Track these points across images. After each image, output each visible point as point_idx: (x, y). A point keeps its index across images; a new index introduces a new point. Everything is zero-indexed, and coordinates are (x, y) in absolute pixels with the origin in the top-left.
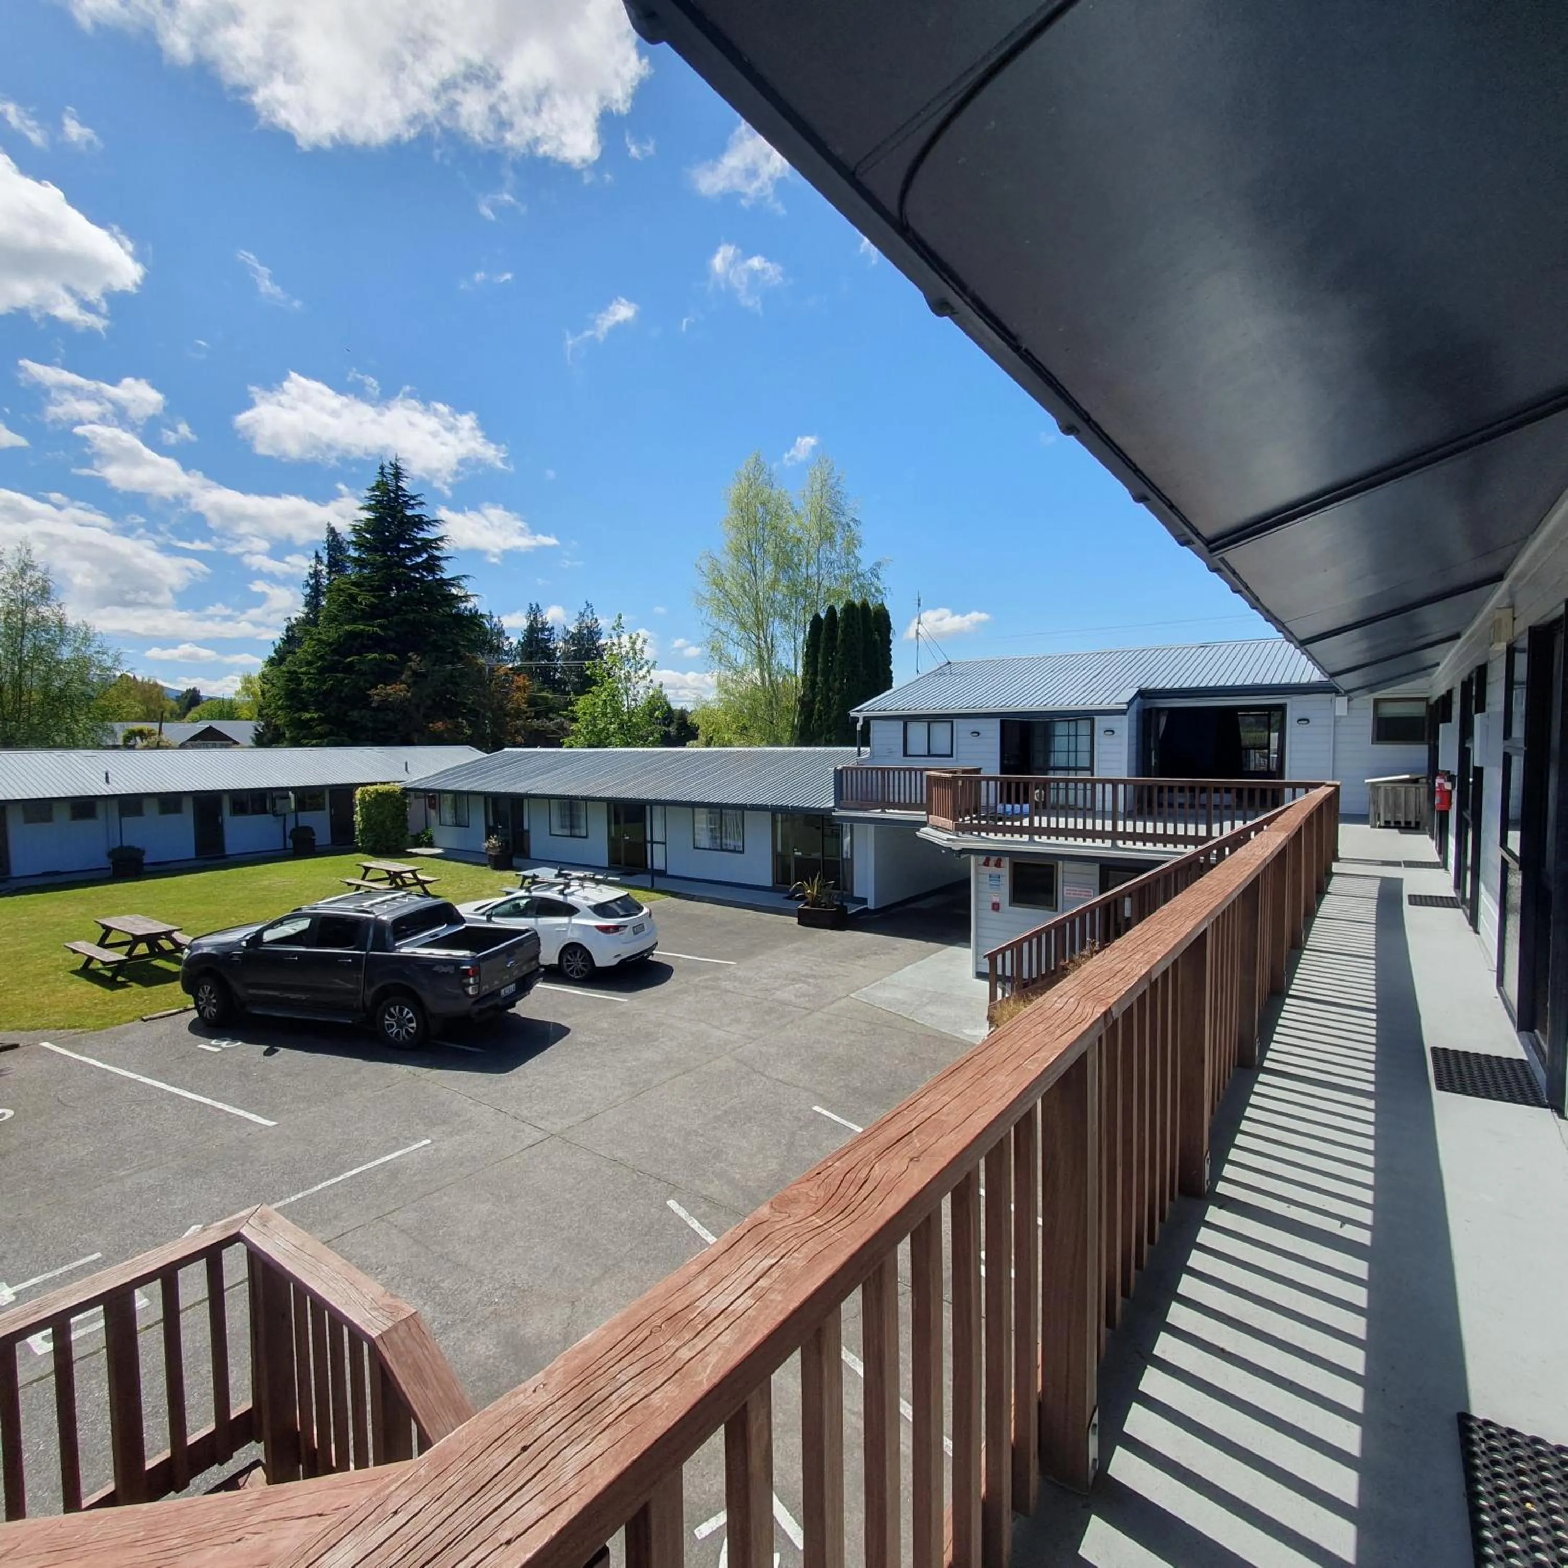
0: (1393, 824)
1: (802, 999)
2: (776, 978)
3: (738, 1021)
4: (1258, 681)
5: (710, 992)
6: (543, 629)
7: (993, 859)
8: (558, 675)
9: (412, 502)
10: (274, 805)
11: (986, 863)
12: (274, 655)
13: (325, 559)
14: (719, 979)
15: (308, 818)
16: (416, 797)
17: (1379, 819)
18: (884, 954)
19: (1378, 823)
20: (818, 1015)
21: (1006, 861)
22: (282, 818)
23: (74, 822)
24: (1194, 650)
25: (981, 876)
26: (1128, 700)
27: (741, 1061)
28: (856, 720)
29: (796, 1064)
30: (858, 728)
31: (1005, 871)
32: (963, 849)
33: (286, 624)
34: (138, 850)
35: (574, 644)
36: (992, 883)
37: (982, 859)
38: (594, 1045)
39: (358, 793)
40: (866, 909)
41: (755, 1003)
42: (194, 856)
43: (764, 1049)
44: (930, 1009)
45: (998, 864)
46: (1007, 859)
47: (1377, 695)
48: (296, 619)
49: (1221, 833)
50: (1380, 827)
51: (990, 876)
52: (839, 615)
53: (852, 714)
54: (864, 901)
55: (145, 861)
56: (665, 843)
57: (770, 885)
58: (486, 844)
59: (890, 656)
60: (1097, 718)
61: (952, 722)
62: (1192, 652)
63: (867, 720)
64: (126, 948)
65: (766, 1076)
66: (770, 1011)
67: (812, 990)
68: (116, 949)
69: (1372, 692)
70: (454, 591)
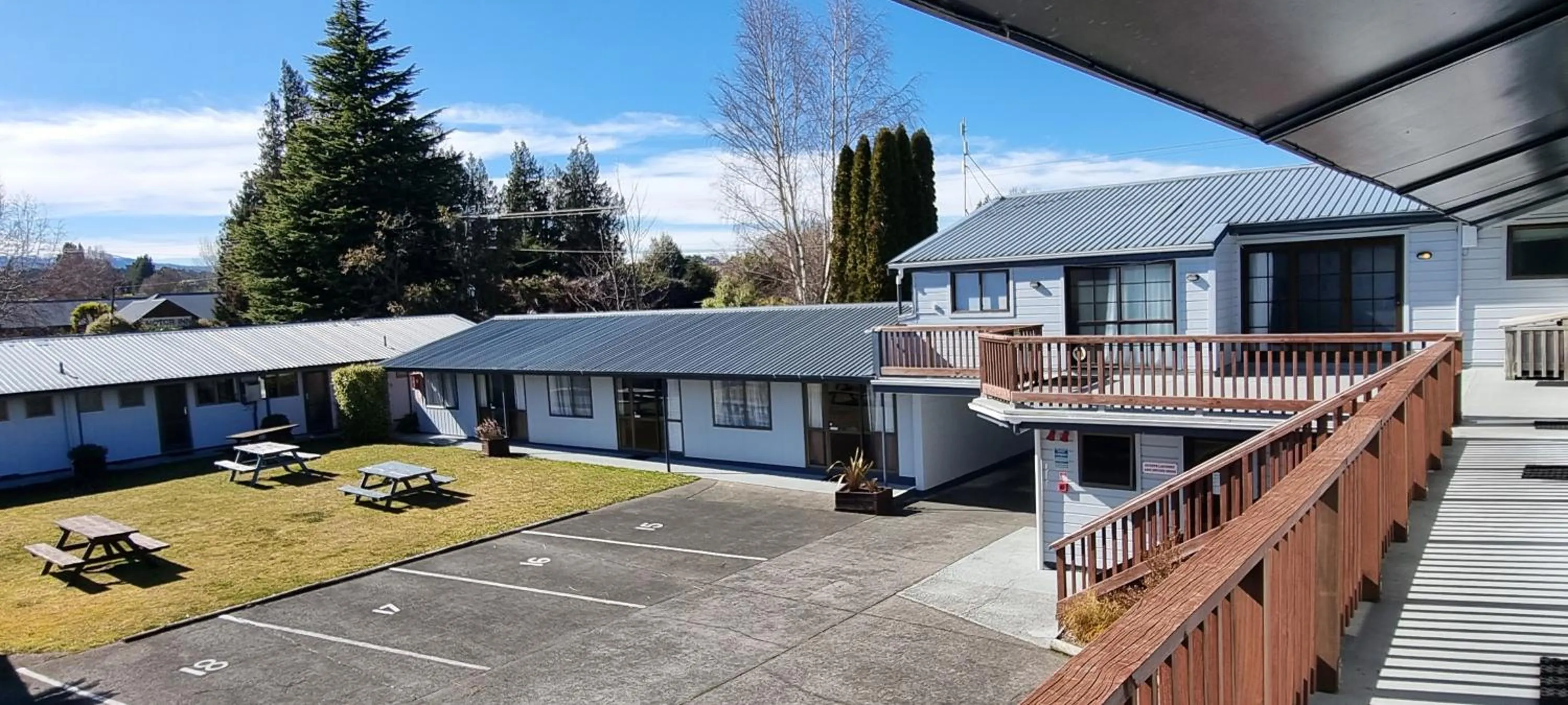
0: (1531, 375)
1: (843, 600)
2: (814, 575)
3: (770, 627)
4: (1369, 210)
5: (737, 595)
6: (532, 171)
7: (1059, 433)
8: (550, 225)
9: (376, 34)
10: (243, 391)
11: (1051, 437)
12: (231, 215)
13: (282, 104)
14: (747, 578)
15: (281, 405)
16: (398, 377)
17: (1515, 369)
18: (936, 543)
19: (1514, 374)
20: (861, 618)
21: (1074, 435)
22: (252, 406)
23: (30, 419)
24: (1294, 172)
25: (1046, 452)
26: (1213, 239)
27: (776, 674)
28: (895, 272)
29: (839, 676)
30: (898, 281)
31: (1073, 446)
32: (1023, 423)
33: (243, 180)
34: (100, 448)
35: (567, 187)
36: (1058, 459)
37: (1047, 432)
38: (610, 658)
39: (335, 375)
40: (914, 490)
41: (789, 606)
42: (159, 453)
43: (800, 660)
44: (989, 607)
45: (1065, 439)
46: (1076, 433)
47: (1512, 221)
48: (254, 174)
49: (1324, 397)
50: (1517, 378)
51: (1056, 452)
52: (872, 146)
53: (891, 265)
54: (911, 481)
55: (108, 460)
56: (681, 421)
57: (803, 465)
58: (479, 428)
59: (934, 191)
60: (1178, 260)
61: (1007, 272)
62: (1291, 176)
63: (908, 272)
64: (84, 551)
65: (803, 691)
66: (807, 614)
67: (854, 589)
68: (73, 552)
69: (1505, 219)
70: (427, 130)
